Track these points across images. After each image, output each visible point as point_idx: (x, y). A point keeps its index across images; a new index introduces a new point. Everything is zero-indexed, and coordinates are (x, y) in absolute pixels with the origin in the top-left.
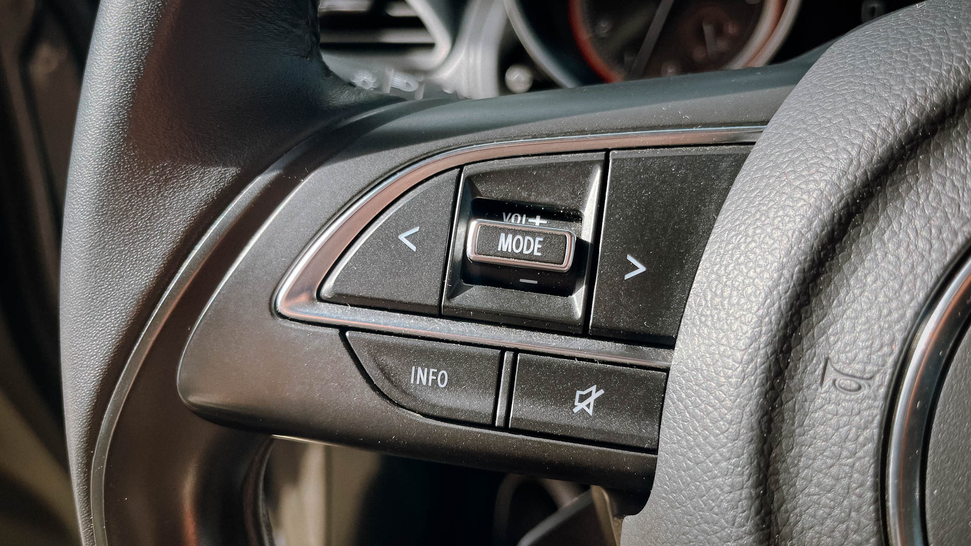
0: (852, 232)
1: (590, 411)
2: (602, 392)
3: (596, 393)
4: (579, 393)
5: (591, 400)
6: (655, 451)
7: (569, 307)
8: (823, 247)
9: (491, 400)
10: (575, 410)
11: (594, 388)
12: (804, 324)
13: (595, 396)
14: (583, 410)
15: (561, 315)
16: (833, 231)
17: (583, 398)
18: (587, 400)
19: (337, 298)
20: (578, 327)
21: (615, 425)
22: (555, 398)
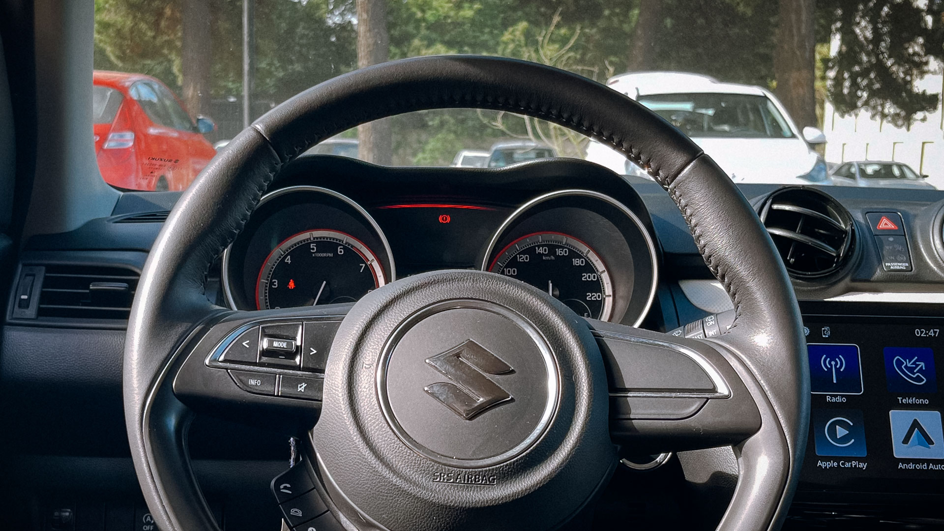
0: (368, 333)
1: (303, 391)
2: (306, 385)
3: (304, 385)
4: (299, 385)
5: (303, 387)
6: (321, 401)
7: (295, 362)
8: (361, 336)
9: (273, 388)
10: (299, 390)
11: (304, 384)
12: (357, 355)
13: (304, 386)
14: (301, 390)
15: (294, 364)
16: (363, 332)
17: (300, 387)
18: (302, 388)
19: (225, 361)
20: (298, 368)
21: (310, 394)
22: (293, 387)
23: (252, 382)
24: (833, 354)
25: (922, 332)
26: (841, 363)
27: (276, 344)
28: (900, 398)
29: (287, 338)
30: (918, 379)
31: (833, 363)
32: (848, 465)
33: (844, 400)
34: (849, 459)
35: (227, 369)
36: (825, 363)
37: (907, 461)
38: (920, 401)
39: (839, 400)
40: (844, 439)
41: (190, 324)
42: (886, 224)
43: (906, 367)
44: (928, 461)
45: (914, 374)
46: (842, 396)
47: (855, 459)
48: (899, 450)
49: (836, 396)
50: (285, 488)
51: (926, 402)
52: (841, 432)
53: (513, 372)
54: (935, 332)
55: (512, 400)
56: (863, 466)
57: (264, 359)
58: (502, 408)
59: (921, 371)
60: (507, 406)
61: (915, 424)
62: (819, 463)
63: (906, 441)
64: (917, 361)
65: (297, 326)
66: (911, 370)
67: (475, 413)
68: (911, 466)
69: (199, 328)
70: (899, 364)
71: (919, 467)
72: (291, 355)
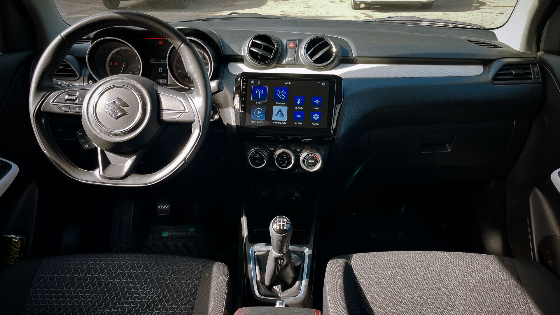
0: (93, 95)
2: (78, 108)
6: (82, 113)
7: (75, 102)
8: (91, 96)
9: (69, 110)
12: (90, 101)
18: (77, 110)
19: (56, 103)
20: (76, 104)
21: (80, 111)
22: (75, 109)
23: (63, 108)
24: (260, 89)
25: (286, 83)
26: (262, 92)
27: (70, 98)
28: (277, 103)
29: (74, 95)
30: (283, 97)
31: (260, 92)
32: (259, 122)
33: (261, 103)
34: (260, 121)
35: (56, 105)
36: (257, 92)
37: (276, 121)
38: (282, 104)
39: (260, 103)
40: (260, 114)
41: (46, 93)
42: (292, 45)
43: (280, 93)
44: (282, 121)
45: (282, 95)
46: (261, 102)
47: (261, 120)
48: (274, 118)
49: (259, 102)
50: (81, 134)
51: (284, 104)
52: (259, 112)
53: (129, 106)
54: (290, 83)
55: (128, 114)
56: (263, 122)
57: (67, 102)
58: (125, 116)
59: (284, 95)
60: (127, 115)
61: (280, 110)
62: (252, 122)
63: (276, 115)
64: (283, 91)
65: (76, 92)
66: (281, 94)
67: (117, 118)
68: (277, 123)
69: (49, 93)
70: (278, 92)
71: (279, 123)
72: (74, 100)
